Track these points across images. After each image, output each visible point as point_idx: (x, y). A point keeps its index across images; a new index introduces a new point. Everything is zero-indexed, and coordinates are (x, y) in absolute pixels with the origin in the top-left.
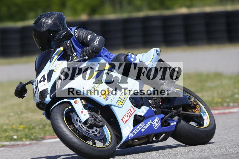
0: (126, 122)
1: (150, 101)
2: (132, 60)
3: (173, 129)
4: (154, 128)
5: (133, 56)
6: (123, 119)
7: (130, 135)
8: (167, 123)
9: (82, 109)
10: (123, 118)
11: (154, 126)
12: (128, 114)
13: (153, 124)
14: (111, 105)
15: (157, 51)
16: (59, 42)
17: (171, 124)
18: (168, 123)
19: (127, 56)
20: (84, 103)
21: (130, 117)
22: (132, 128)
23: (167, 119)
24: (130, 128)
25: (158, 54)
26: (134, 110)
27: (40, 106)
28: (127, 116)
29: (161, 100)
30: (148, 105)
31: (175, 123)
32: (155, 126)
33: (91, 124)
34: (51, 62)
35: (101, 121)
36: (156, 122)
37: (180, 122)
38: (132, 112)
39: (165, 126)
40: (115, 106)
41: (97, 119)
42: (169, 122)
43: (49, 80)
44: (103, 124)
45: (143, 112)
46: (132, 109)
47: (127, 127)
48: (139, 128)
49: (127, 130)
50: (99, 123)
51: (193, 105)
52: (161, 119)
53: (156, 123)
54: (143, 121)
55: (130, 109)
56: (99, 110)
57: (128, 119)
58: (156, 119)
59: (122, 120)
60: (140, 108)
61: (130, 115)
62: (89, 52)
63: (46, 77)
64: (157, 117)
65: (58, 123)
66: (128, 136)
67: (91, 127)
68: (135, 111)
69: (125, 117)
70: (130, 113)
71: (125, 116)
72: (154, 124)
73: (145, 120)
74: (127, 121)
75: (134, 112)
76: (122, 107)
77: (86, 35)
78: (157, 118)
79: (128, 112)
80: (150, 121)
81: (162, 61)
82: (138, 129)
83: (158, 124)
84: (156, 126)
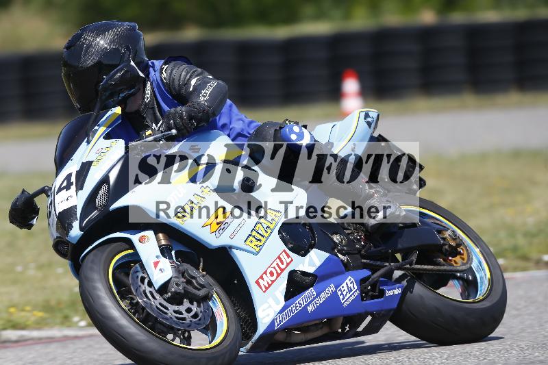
0: (267, 288)
1: (336, 238)
2: (293, 137)
3: (395, 305)
4: (343, 302)
5: (296, 129)
6: (260, 281)
7: (278, 320)
8: (377, 291)
9: (157, 257)
10: (262, 277)
11: (341, 297)
12: (274, 268)
13: (339, 293)
14: (231, 247)
15: (367, 115)
16: (107, 94)
17: (388, 293)
18: (380, 290)
19: (281, 128)
20: (163, 242)
21: (278, 275)
22: (283, 303)
23: (377, 281)
24: (278, 303)
25: (369, 124)
26: (290, 259)
27: (60, 248)
28: (272, 274)
29: (365, 235)
30: (329, 247)
31: (397, 291)
32: (343, 299)
33: (176, 293)
34: (88, 142)
35: (203, 286)
36: (348, 289)
37: (413, 289)
38: (285, 264)
39: (373, 297)
40: (241, 249)
41: (194, 281)
42: (381, 288)
43: (80, 186)
44: (209, 292)
45: (311, 263)
46: (284, 256)
47: (270, 300)
48: (300, 304)
49: (270, 306)
50: (199, 290)
51: (447, 247)
52: (362, 282)
53: (346, 290)
54: (312, 286)
55: (279, 257)
56: (202, 259)
57: (273, 282)
58: (347, 281)
59: (257, 282)
60: (304, 255)
61: (279, 271)
62: (181, 118)
63: (73, 179)
64: (350, 277)
65: (95, 288)
66: (273, 323)
67: (176, 299)
68: (292, 260)
69: (264, 275)
70: (279, 266)
71: (265, 273)
72: (342, 294)
73: (319, 282)
74: (270, 286)
75: (288, 264)
76: (258, 252)
77: (188, 77)
78: (350, 280)
79: (274, 265)
80: (332, 285)
81: (385, 140)
82: (298, 305)
83: (352, 293)
84: (346, 298)
